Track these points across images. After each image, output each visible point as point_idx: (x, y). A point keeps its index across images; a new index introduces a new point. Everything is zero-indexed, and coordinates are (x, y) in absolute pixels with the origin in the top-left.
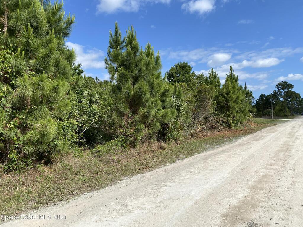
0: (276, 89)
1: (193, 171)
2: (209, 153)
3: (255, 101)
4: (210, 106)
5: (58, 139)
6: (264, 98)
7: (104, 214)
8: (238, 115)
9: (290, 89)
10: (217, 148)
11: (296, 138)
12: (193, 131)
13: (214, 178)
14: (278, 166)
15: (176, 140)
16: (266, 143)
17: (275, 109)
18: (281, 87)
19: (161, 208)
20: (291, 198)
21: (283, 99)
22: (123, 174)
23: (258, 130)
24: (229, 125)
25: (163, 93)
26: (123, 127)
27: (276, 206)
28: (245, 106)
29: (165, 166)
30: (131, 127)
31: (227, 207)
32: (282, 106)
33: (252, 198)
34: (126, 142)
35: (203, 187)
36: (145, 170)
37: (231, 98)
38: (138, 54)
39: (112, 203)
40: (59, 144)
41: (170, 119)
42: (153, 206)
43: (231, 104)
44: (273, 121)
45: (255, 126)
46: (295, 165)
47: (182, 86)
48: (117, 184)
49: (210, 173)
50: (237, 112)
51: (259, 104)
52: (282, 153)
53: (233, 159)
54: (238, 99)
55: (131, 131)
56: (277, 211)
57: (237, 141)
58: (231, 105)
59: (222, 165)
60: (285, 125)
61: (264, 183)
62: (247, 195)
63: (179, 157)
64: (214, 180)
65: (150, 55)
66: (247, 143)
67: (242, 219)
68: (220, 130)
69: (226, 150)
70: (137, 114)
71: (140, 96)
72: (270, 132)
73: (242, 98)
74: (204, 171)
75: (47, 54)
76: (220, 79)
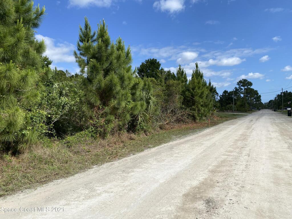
0: (237, 86)
1: (159, 159)
2: (175, 142)
3: (219, 97)
4: (177, 100)
5: (26, 129)
6: (227, 94)
7: (72, 198)
8: (203, 109)
9: (249, 87)
10: (182, 138)
11: (253, 129)
12: (161, 123)
13: (179, 164)
14: (235, 153)
15: (145, 131)
16: (226, 134)
17: (237, 104)
18: (241, 84)
19: (127, 191)
20: (245, 179)
21: (243, 95)
22: (93, 162)
23: (220, 123)
24: (194, 118)
25: (133, 86)
26: (93, 118)
27: (231, 185)
28: (209, 101)
29: (134, 154)
30: (101, 119)
31: (188, 188)
32: (242, 102)
33: (211, 180)
34: (96, 133)
35: (168, 171)
36: (114, 159)
37: (196, 93)
38: (109, 48)
39: (81, 189)
40: (27, 134)
41: (140, 112)
42: (120, 189)
43: (196, 98)
44: (234, 115)
45: (218, 120)
46: (250, 152)
47: (152, 81)
48: (87, 172)
49: (175, 159)
50: (202, 106)
51: (222, 99)
52: (240, 142)
53: (196, 147)
54: (203, 94)
55: (101, 123)
56: (232, 189)
57: (201, 132)
58: (196, 100)
59: (186, 153)
60: (244, 118)
61: (223, 167)
62: (207, 177)
63: (148, 146)
64: (178, 166)
65: (121, 49)
66: (210, 134)
67: (201, 197)
68: (186, 122)
69: (190, 140)
70: (108, 106)
71: (111, 87)
72: (230, 125)
73: (207, 93)
74: (170, 158)
75: (15, 43)
76: (187, 75)
